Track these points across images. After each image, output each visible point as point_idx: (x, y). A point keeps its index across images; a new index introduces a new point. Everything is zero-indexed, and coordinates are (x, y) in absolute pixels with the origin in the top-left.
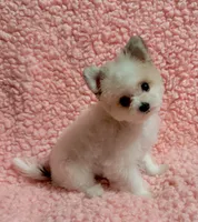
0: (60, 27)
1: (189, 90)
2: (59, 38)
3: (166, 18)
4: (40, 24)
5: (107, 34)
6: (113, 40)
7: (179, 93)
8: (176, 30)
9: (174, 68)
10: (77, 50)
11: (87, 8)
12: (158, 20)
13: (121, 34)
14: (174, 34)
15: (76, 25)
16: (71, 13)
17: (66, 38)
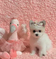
0: (24, 13)
1: (53, 33)
2: (24, 16)
3: (50, 14)
4: (20, 12)
5: (35, 16)
6: (36, 18)
7: (50, 33)
8: (52, 18)
9: (50, 27)
10: (27, 19)
11: (32, 9)
12: (48, 15)
13: (39, 17)
14: (52, 19)
15: (28, 13)
16: (28, 10)
17: (25, 16)
